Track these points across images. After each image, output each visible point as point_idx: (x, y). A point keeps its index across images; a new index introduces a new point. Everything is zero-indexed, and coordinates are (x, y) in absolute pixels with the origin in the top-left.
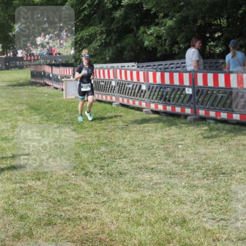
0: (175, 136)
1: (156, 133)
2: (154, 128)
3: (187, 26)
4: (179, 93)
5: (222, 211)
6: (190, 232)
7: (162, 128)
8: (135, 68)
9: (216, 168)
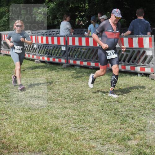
0: (55, 77)
1: (43, 75)
2: (42, 72)
3: (63, 7)
4: (57, 50)
5: (81, 122)
6: (61, 136)
7: (46, 72)
8: (30, 34)
9: (79, 96)
